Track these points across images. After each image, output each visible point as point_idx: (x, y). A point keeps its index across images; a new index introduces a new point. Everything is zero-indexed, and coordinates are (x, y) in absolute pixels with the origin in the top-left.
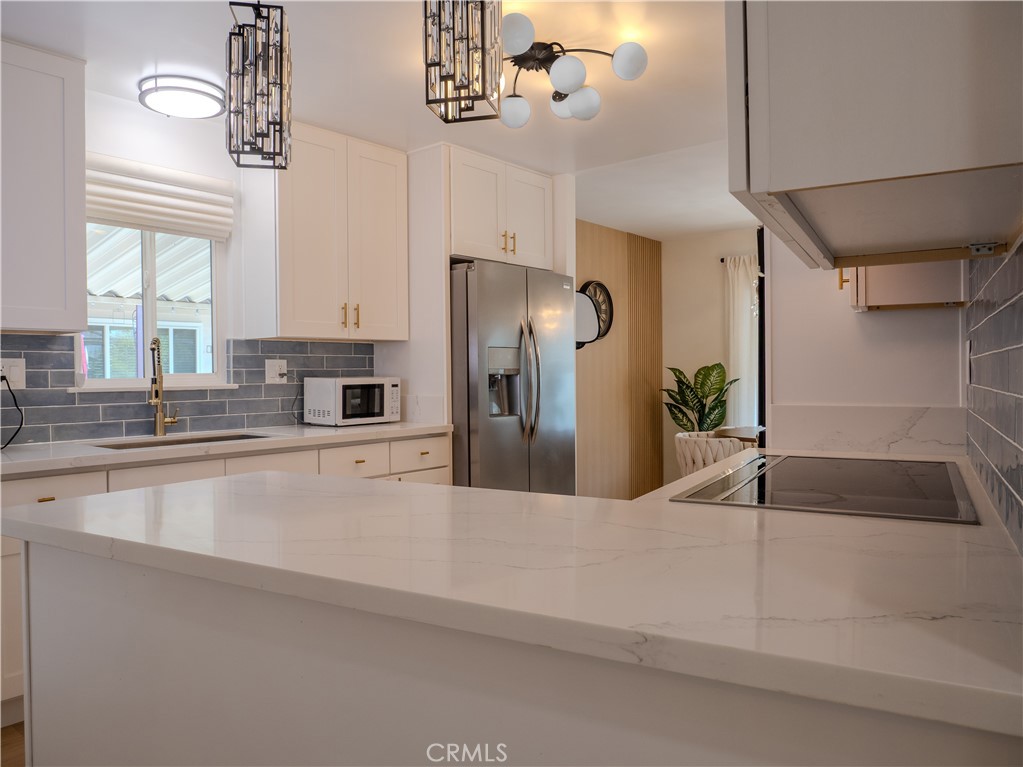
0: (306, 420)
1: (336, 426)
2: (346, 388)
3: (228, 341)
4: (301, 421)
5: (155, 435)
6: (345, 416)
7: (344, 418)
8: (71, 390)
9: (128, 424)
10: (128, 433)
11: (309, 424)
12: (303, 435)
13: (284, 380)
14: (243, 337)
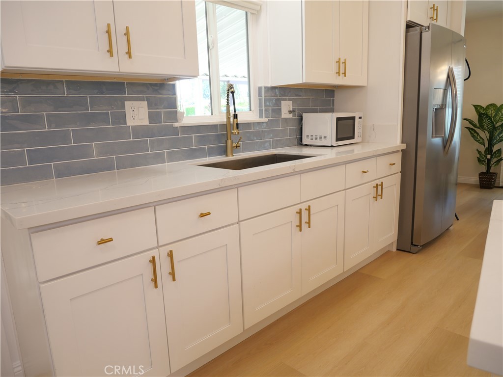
0: (305, 142)
1: (332, 146)
2: (338, 119)
3: (260, 88)
4: (300, 143)
5: (227, 155)
6: (338, 140)
7: (336, 141)
8: (176, 125)
9: (209, 148)
10: (210, 155)
11: (306, 145)
12: (302, 152)
13: (291, 116)
14: (270, 85)
